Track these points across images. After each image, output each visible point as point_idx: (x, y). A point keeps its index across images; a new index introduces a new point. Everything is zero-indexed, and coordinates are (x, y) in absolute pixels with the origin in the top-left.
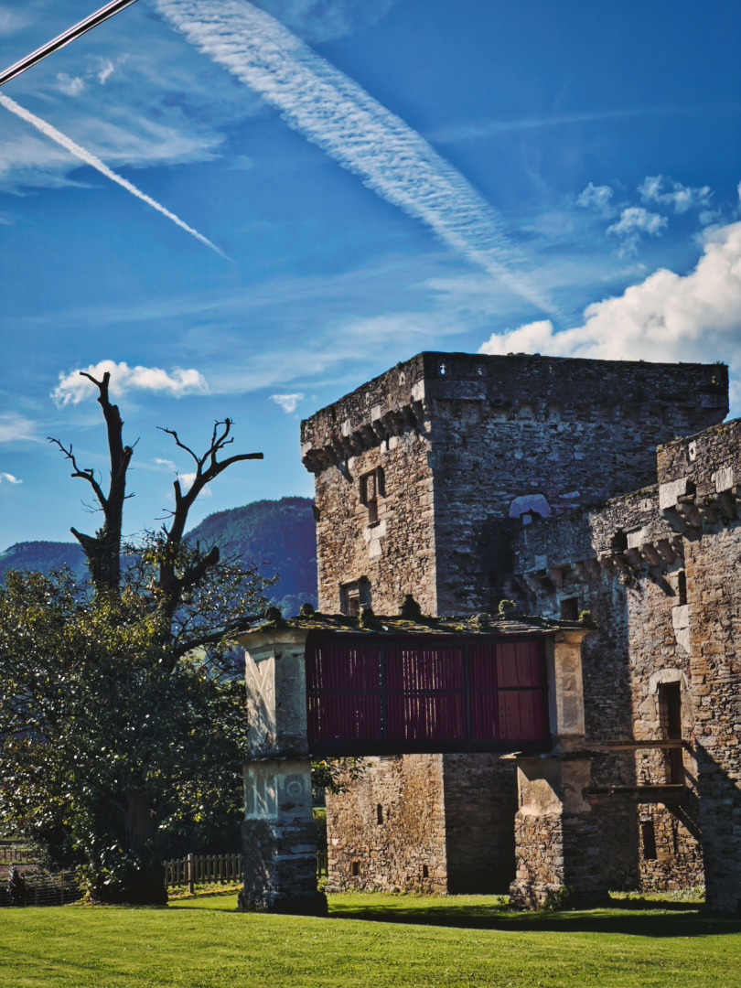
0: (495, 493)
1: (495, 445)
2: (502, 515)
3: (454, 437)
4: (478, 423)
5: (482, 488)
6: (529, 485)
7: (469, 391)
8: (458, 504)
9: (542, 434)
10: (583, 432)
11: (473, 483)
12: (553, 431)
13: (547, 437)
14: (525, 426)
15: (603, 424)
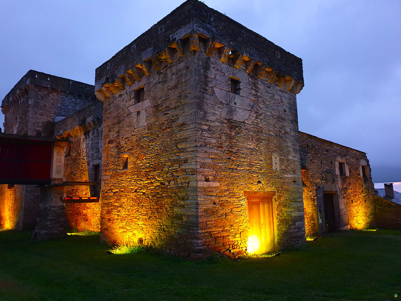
0: (51, 114)
1: (52, 101)
2: (52, 121)
3: (38, 96)
4: (47, 94)
5: (46, 112)
6: (62, 114)
7: (45, 84)
8: (38, 115)
9: (67, 101)
10: (80, 102)
11: (44, 110)
12: (70, 100)
13: (68, 102)
14: (62, 97)
15: (85, 101)
